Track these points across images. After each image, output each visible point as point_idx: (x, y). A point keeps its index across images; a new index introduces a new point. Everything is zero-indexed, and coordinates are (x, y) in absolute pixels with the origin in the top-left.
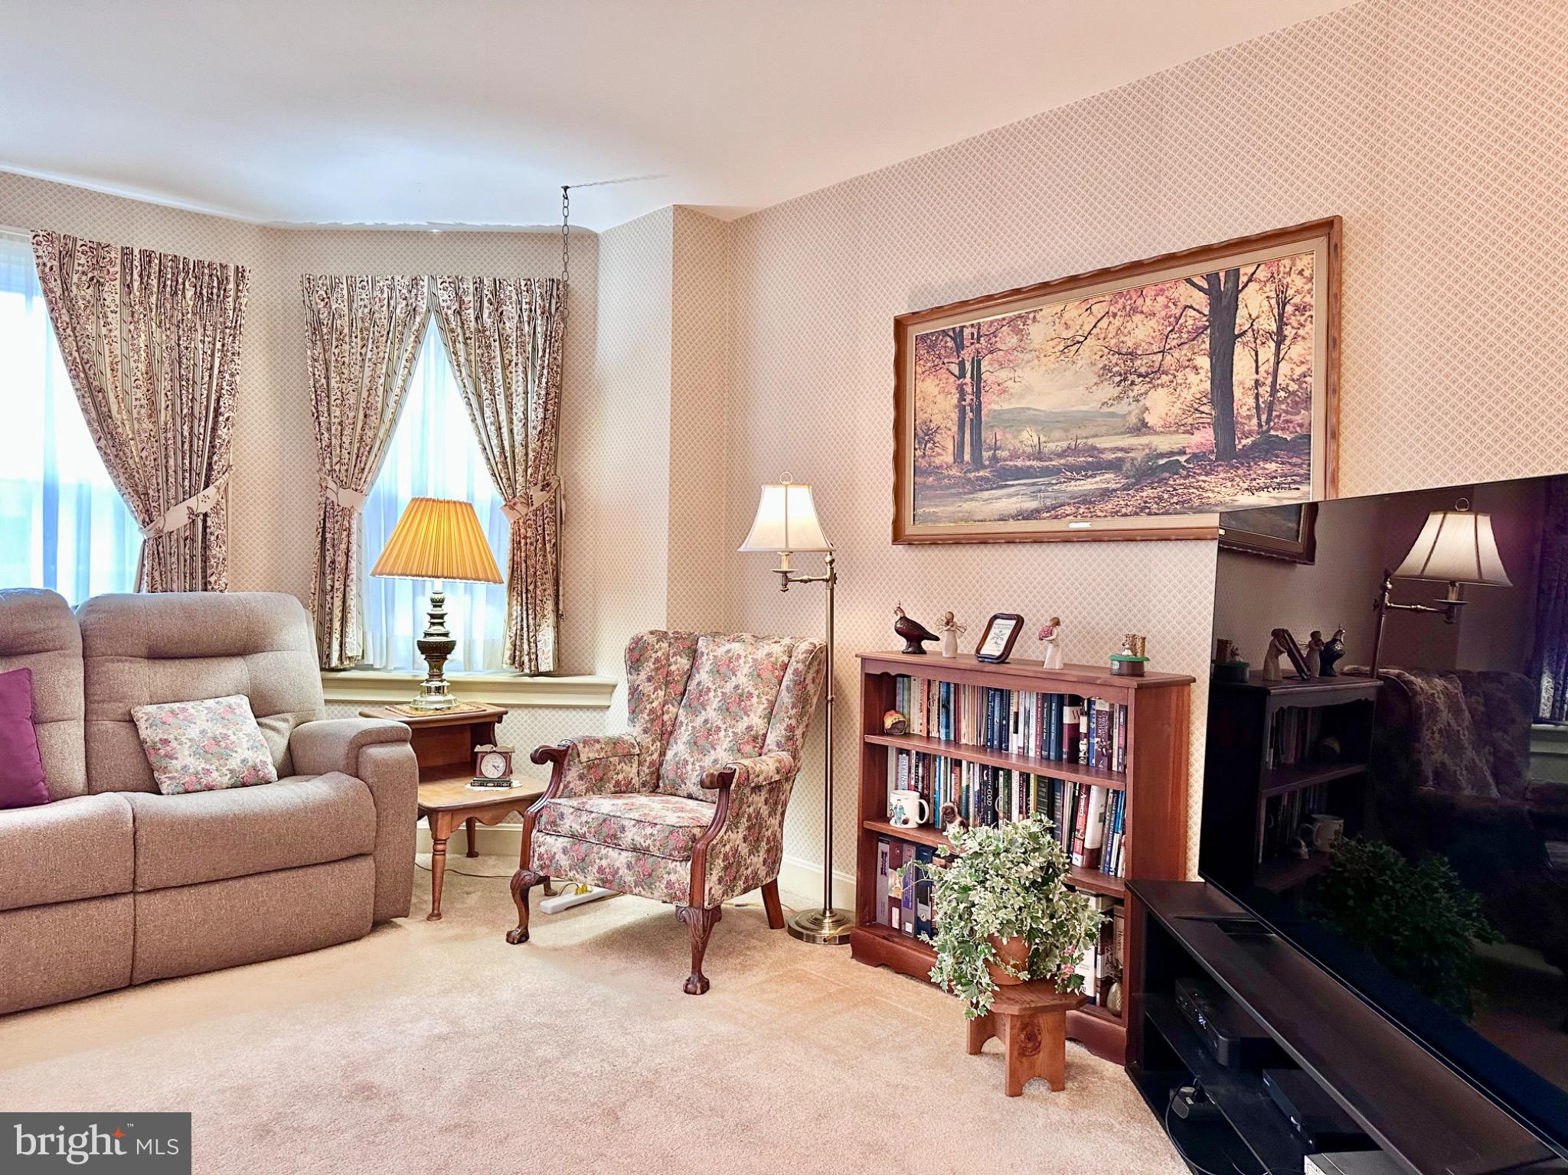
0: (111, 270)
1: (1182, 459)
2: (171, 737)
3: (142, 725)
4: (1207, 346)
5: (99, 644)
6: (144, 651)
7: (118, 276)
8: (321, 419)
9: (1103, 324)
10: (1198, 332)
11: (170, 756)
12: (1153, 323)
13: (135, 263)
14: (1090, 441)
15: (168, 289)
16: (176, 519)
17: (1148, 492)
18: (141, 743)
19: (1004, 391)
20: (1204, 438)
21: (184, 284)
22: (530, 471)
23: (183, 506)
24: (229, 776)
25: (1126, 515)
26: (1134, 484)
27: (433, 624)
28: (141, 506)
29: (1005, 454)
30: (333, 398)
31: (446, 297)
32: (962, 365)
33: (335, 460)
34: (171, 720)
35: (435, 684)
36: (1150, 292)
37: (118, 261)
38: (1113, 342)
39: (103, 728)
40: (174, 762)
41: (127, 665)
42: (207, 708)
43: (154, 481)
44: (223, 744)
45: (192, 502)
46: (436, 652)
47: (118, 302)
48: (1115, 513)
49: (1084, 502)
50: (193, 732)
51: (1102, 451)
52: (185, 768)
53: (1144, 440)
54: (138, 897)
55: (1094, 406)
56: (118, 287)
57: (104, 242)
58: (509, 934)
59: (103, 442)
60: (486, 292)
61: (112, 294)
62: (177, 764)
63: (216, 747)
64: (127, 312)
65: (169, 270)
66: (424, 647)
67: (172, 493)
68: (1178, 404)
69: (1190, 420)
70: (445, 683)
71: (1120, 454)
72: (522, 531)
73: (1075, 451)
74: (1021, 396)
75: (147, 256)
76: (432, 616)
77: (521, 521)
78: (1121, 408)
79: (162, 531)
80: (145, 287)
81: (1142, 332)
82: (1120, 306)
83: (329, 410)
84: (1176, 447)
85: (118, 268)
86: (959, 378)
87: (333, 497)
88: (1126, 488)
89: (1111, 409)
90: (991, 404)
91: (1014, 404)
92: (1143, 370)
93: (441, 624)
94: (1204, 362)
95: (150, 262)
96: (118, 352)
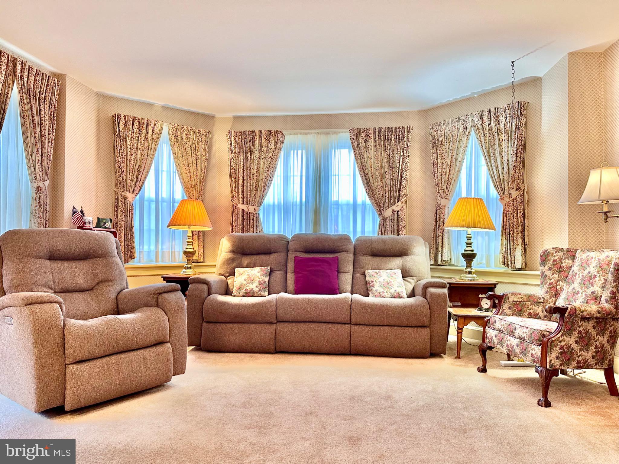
0: (370, 136)
2: (374, 280)
3: (367, 276)
5: (357, 250)
6: (370, 253)
7: (372, 137)
8: (435, 174)
11: (373, 286)
13: (377, 132)
15: (386, 138)
16: (388, 213)
18: (366, 281)
21: (391, 136)
22: (510, 183)
23: (390, 209)
24: (390, 295)
27: (468, 247)
28: (379, 209)
30: (439, 166)
31: (477, 120)
33: (440, 189)
34: (375, 275)
35: (469, 270)
37: (372, 133)
39: (357, 276)
40: (374, 288)
41: (365, 257)
42: (387, 272)
43: (382, 201)
44: (389, 284)
45: (393, 207)
46: (469, 257)
47: (372, 146)
50: (381, 280)
52: (376, 290)
54: (352, 326)
56: (372, 141)
57: (368, 127)
58: (478, 368)
59: (368, 190)
60: (492, 114)
61: (371, 143)
62: (374, 289)
63: (387, 285)
64: (374, 148)
65: (387, 132)
66: (465, 256)
67: (387, 205)
70: (472, 270)
72: (507, 209)
75: (380, 129)
76: (467, 244)
77: (506, 205)
79: (384, 217)
80: (380, 139)
83: (438, 171)
85: (372, 135)
87: (439, 203)
93: (471, 247)
95: (381, 131)
96: (372, 162)
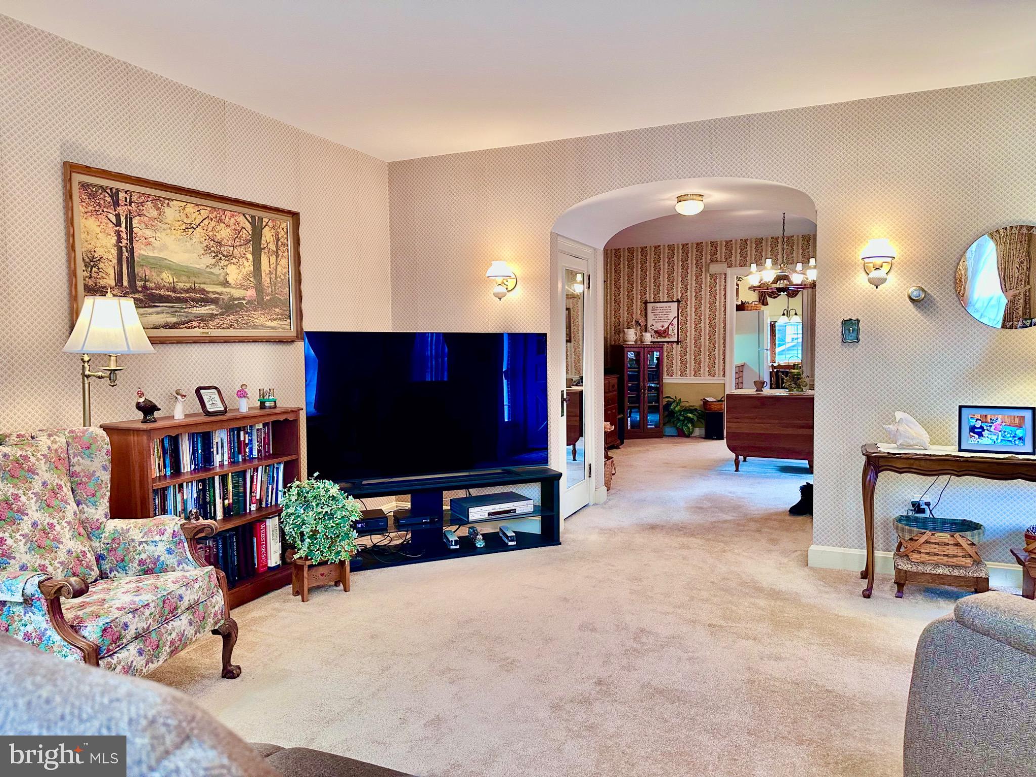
1: (244, 302)
4: (251, 249)
9: (206, 222)
10: (248, 242)
12: (229, 230)
14: (202, 286)
17: (231, 317)
19: (149, 244)
20: (251, 293)
25: (223, 328)
26: (226, 312)
29: (152, 285)
32: (118, 216)
36: (228, 214)
38: (211, 234)
48: (219, 327)
49: (202, 320)
51: (208, 292)
53: (228, 290)
55: (203, 266)
68: (240, 275)
69: (246, 284)
71: (217, 296)
73: (194, 290)
74: (160, 250)
78: (216, 271)
81: (224, 233)
82: (214, 215)
84: (241, 296)
86: (116, 226)
88: (222, 314)
89: (211, 270)
90: (141, 250)
91: (156, 254)
92: (225, 253)
94: (250, 257)
